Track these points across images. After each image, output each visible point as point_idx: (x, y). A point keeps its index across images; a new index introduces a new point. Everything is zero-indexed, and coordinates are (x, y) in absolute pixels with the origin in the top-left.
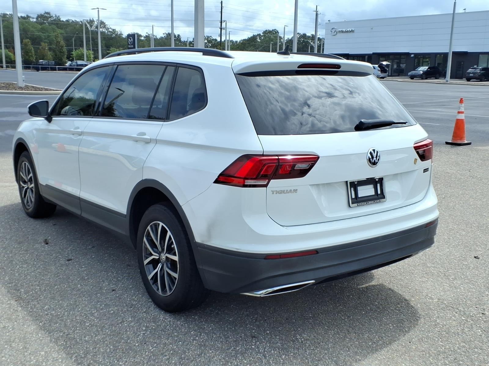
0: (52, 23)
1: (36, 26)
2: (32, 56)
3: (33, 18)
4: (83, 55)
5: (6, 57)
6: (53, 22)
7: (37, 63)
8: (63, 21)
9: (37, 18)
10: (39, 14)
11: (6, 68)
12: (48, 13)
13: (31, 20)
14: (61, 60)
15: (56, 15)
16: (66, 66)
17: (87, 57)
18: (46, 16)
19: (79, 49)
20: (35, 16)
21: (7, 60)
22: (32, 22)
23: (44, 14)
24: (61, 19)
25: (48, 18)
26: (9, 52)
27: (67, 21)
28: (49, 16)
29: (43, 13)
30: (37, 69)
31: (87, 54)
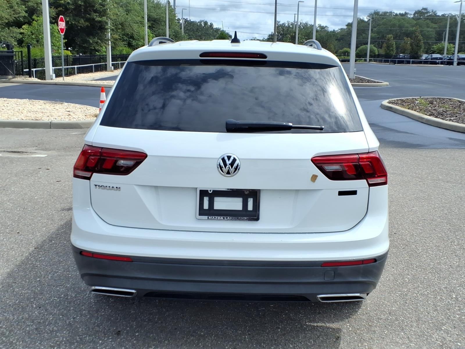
0: (428, 19)
1: (411, 22)
2: (392, 50)
3: (411, 15)
4: (444, 48)
5: (371, 51)
6: (430, 17)
7: (395, 57)
8: (439, 16)
9: (414, 14)
10: (417, 10)
11: (369, 61)
12: (425, 9)
13: (409, 16)
14: (417, 53)
15: (433, 11)
16: (422, 59)
17: (447, 50)
18: (423, 12)
19: (441, 42)
20: (413, 13)
21: (371, 54)
22: (409, 18)
23: (422, 10)
24: (438, 14)
25: (424, 13)
26: (374, 47)
27: (443, 15)
28: (426, 11)
29: (420, 9)
30: (394, 62)
31: (447, 48)
